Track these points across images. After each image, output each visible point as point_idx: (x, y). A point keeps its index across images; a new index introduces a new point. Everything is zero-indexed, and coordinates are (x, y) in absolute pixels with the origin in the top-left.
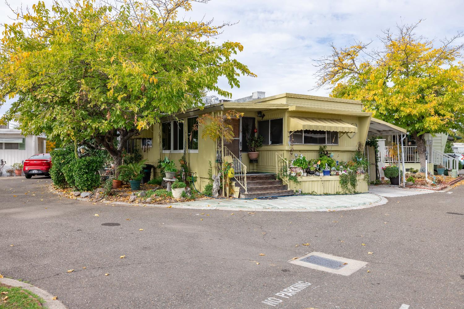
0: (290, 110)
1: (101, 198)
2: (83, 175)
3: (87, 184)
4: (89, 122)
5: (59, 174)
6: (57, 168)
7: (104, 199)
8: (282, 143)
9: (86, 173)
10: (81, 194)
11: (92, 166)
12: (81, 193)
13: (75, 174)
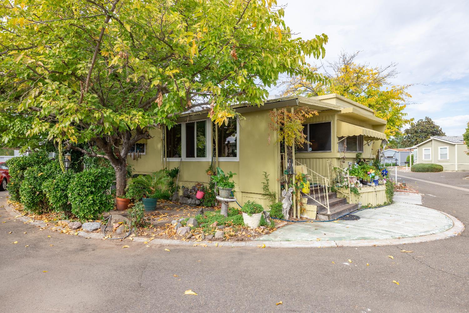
0: (342, 112)
1: (127, 234)
2: (87, 196)
3: (94, 209)
4: (108, 113)
5: (35, 193)
6: (31, 185)
7: (133, 235)
8: (330, 150)
9: (92, 193)
10: (84, 225)
11: (102, 182)
12: (82, 223)
13: (72, 195)
